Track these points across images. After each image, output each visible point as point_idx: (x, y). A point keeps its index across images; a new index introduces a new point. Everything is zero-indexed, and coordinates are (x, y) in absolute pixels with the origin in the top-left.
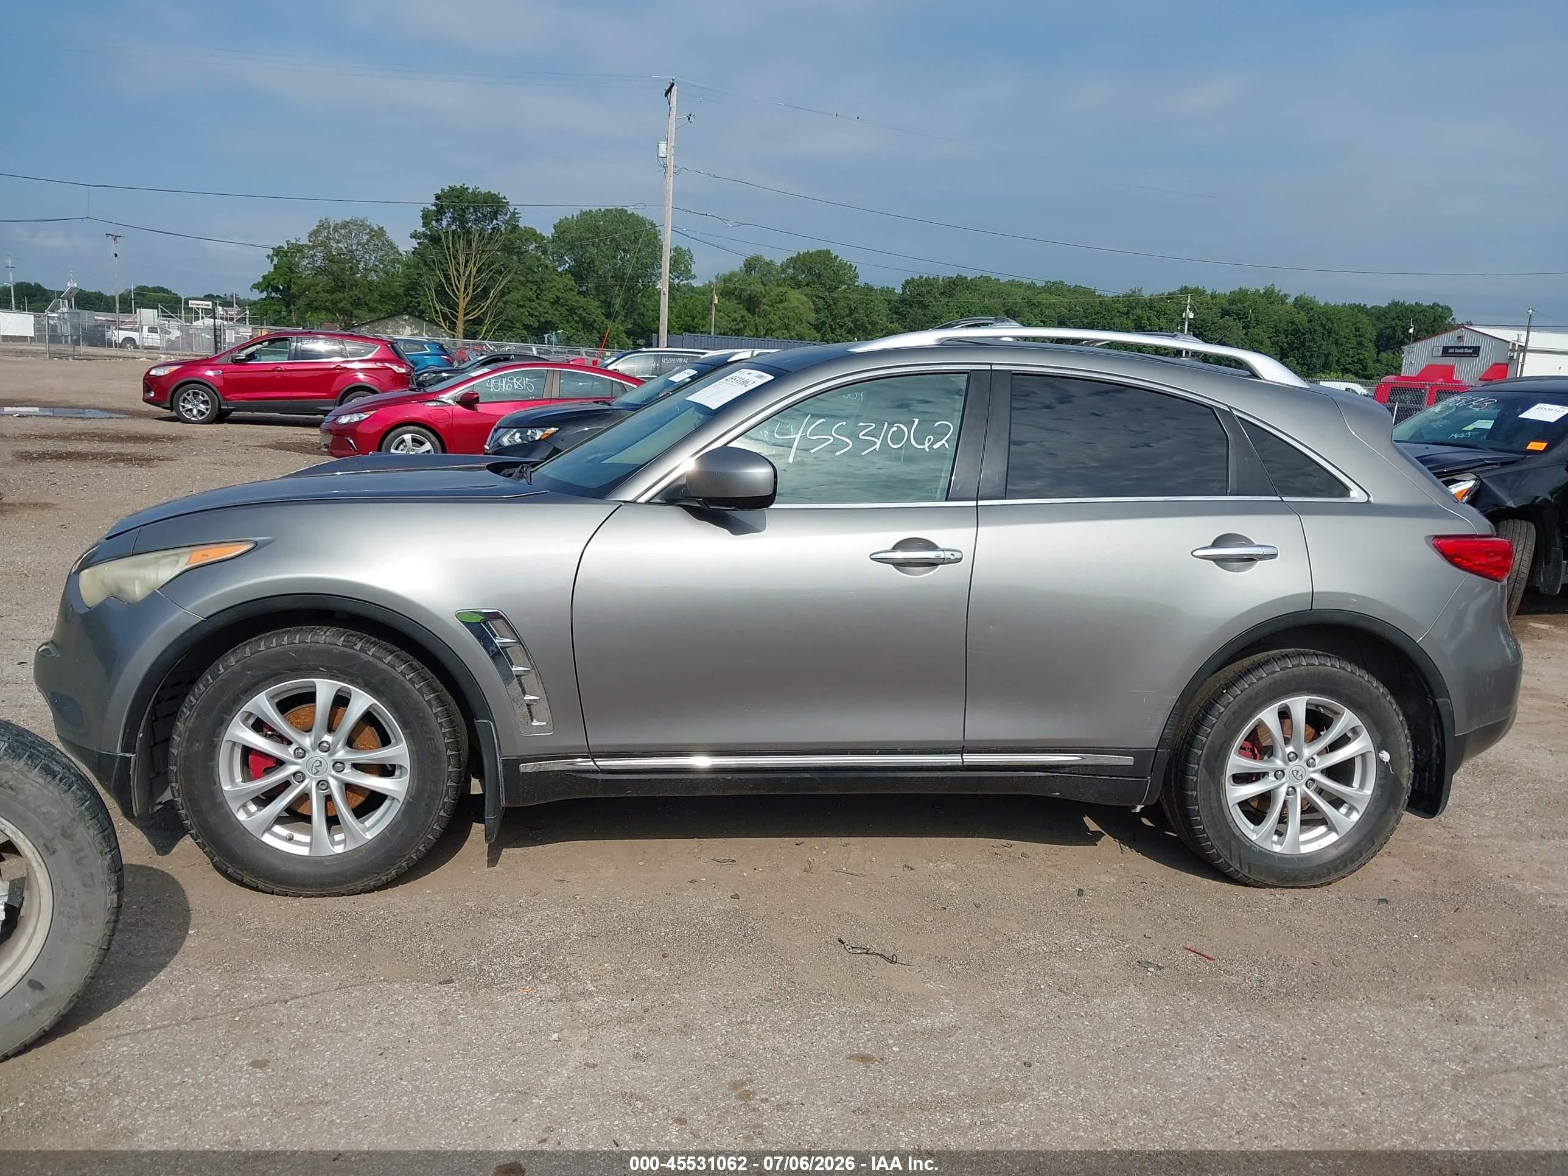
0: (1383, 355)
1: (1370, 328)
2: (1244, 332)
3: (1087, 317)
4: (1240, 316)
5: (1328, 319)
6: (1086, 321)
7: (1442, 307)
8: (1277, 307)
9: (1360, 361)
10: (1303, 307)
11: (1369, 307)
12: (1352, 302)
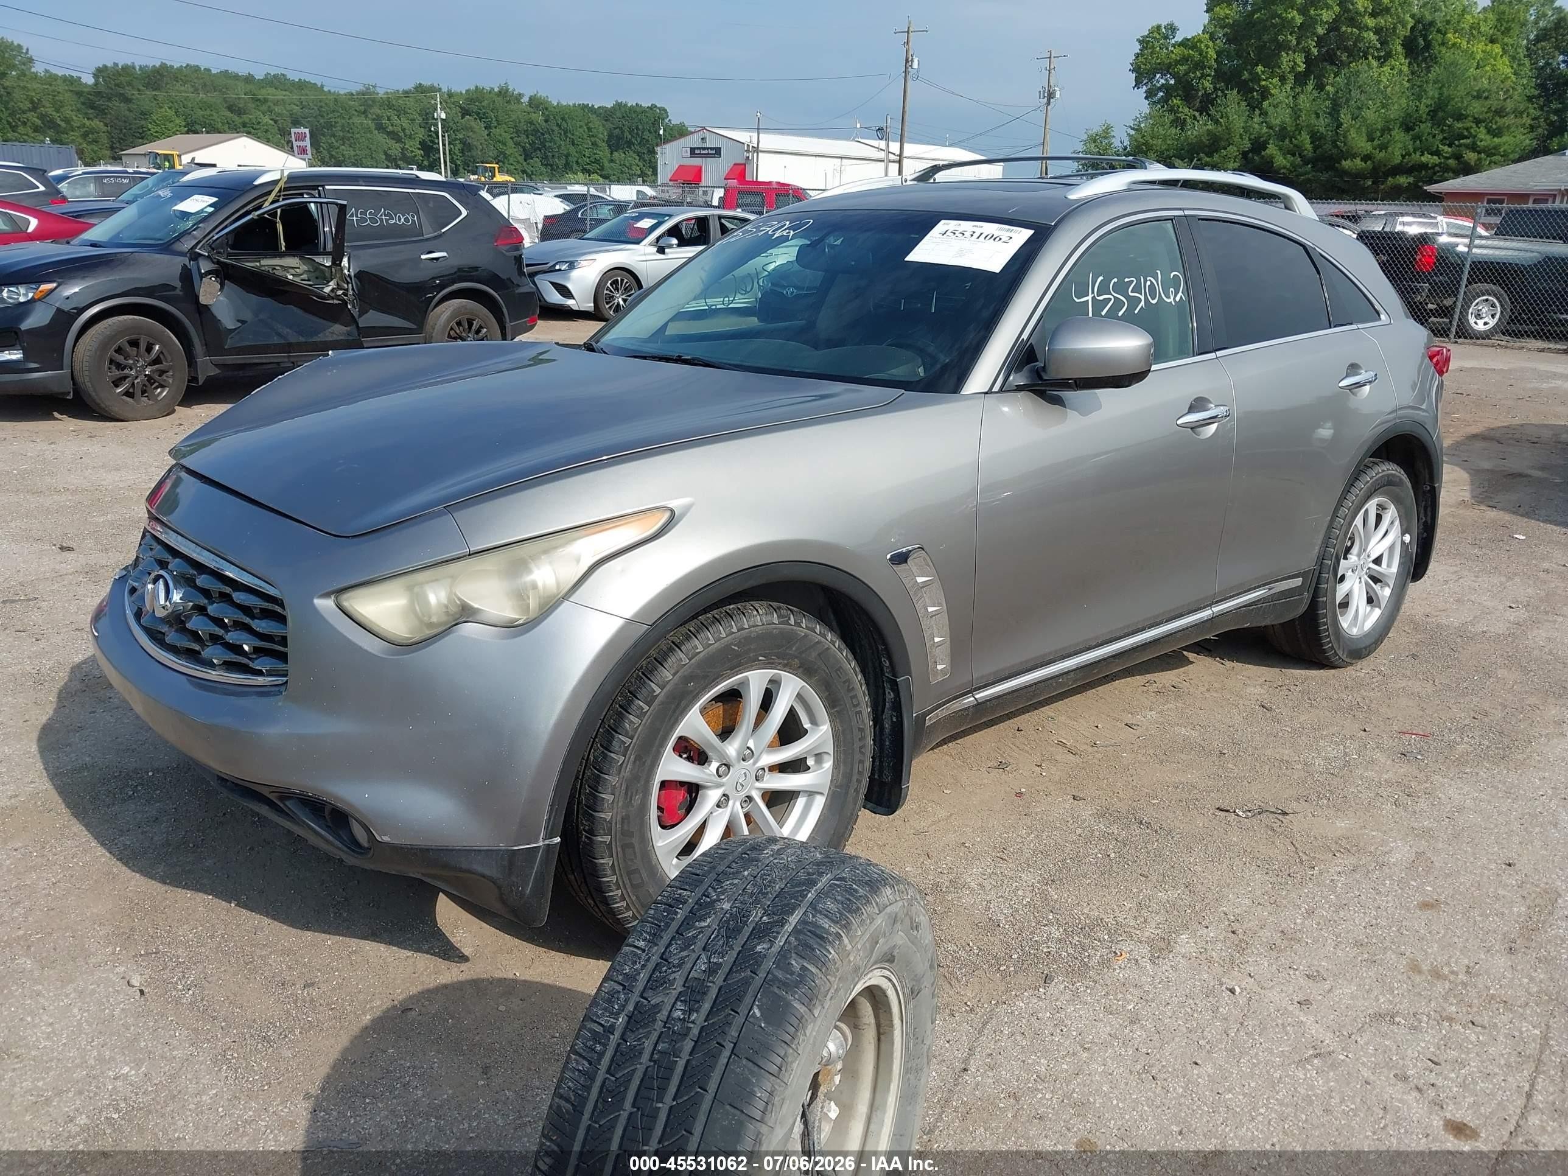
0: (616, 154)
1: (601, 129)
2: (486, 132)
3: (322, 116)
4: (481, 116)
5: (563, 119)
6: (322, 121)
7: (659, 108)
8: (513, 107)
9: (597, 161)
10: (537, 107)
11: (596, 107)
12: (581, 103)
